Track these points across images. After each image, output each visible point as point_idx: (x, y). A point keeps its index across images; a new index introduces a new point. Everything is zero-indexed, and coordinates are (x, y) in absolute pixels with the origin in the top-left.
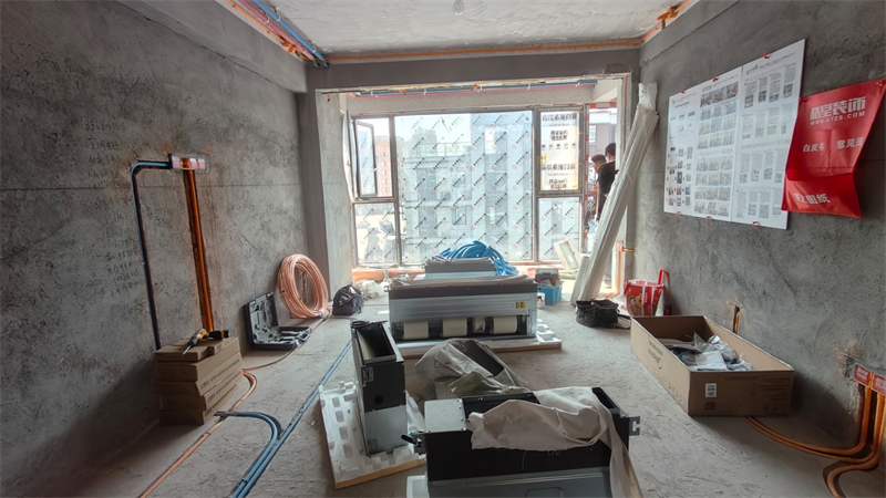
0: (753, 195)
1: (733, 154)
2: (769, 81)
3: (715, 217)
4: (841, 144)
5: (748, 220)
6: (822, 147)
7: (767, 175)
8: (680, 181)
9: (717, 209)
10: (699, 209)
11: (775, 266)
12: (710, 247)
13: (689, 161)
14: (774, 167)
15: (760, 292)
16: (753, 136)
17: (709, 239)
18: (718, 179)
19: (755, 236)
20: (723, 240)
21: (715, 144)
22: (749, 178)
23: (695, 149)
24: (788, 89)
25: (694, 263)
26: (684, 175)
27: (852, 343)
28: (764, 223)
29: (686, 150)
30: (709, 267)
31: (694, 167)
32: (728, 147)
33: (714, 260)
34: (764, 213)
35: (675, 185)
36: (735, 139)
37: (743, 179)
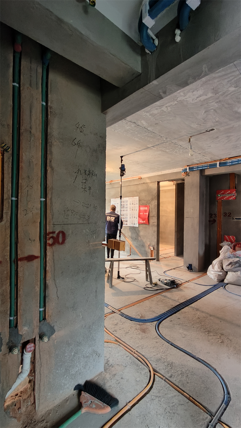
0: (132, 221)
2: (134, 201)
4: (145, 214)
5: (132, 225)
6: (142, 214)
7: (134, 218)
11: (137, 233)
12: (124, 232)
14: (136, 216)
15: (135, 239)
16: (131, 210)
18: (125, 218)
19: (133, 228)
20: (126, 230)
22: (131, 218)
23: (119, 211)
24: (137, 204)
27: (149, 243)
28: (134, 226)
32: (127, 212)
34: (134, 224)
36: (128, 210)
37: (130, 218)
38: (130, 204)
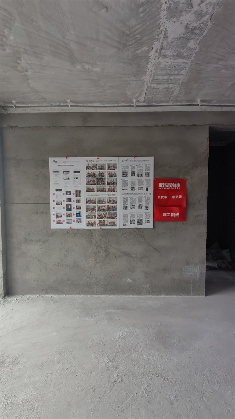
3: (105, 227)
18: (107, 209)
21: (100, 191)
32: (113, 193)
36: (117, 189)
38: (125, 174)
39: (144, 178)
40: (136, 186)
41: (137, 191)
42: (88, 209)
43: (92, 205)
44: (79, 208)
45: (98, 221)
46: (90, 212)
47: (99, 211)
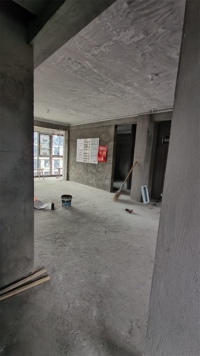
0: (93, 159)
1: (90, 152)
2: (95, 142)
3: (87, 162)
4: (104, 153)
6: (101, 153)
8: (80, 156)
9: (87, 161)
10: (84, 161)
11: (97, 169)
12: (86, 168)
13: (82, 152)
14: (96, 155)
15: (95, 174)
16: (93, 149)
17: (86, 166)
18: (88, 156)
19: (94, 165)
20: (88, 166)
21: (86, 150)
22: (92, 156)
23: (83, 150)
24: (97, 144)
25: (83, 171)
26: (81, 155)
28: (95, 163)
29: (81, 150)
30: (86, 171)
31: (83, 153)
33: (87, 170)
34: (95, 162)
35: (79, 156)
36: (90, 149)
38: (92, 144)
39: (96, 146)
40: (95, 149)
41: (95, 150)
42: (84, 156)
43: (85, 154)
44: (82, 155)
45: (85, 160)
46: (84, 157)
47: (86, 156)
